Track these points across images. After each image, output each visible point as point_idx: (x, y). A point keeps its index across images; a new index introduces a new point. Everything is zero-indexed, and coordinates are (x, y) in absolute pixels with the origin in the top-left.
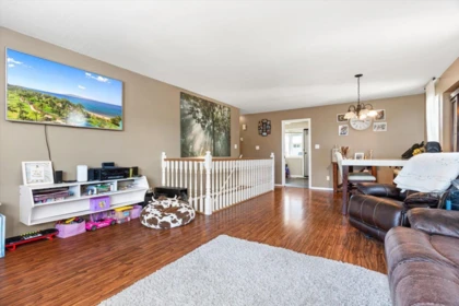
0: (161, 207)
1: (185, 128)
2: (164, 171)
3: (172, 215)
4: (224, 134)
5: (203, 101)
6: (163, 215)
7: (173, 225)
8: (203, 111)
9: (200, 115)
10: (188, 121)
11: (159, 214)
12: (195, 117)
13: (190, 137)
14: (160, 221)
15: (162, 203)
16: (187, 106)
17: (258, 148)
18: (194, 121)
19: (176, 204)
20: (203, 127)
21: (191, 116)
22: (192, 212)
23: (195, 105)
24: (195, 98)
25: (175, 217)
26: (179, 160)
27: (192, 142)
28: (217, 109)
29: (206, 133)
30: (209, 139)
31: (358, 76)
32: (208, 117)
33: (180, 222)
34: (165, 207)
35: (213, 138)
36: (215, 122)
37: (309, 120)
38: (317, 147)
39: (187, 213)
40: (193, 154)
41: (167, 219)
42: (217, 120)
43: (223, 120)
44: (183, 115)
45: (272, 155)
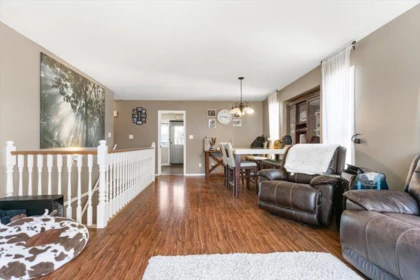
0: (23, 237)
1: (46, 105)
2: (10, 171)
3: (54, 246)
4: (98, 120)
5: (74, 73)
6: (36, 252)
7: (57, 265)
8: (73, 87)
9: (70, 92)
10: (53, 98)
11: (26, 252)
12: (62, 93)
13: (55, 120)
14: (29, 265)
15: (24, 228)
16: (51, 75)
17: (131, 137)
18: (62, 98)
19: (52, 224)
20: (74, 107)
21: (57, 90)
22: (84, 231)
23: (63, 77)
24: (62, 66)
25: (60, 248)
26: (35, 153)
27: (59, 127)
28: (90, 88)
29: (77, 116)
30: (80, 125)
31: (241, 78)
32: (79, 95)
33: (71, 254)
34: (31, 234)
35: (86, 123)
36: (88, 104)
37: (184, 112)
38: (191, 137)
39: (79, 235)
40: (59, 144)
41: (46, 257)
42: (91, 101)
43: (97, 102)
44: (43, 87)
45: (153, 145)
